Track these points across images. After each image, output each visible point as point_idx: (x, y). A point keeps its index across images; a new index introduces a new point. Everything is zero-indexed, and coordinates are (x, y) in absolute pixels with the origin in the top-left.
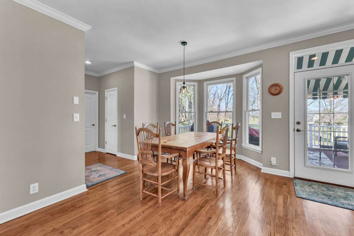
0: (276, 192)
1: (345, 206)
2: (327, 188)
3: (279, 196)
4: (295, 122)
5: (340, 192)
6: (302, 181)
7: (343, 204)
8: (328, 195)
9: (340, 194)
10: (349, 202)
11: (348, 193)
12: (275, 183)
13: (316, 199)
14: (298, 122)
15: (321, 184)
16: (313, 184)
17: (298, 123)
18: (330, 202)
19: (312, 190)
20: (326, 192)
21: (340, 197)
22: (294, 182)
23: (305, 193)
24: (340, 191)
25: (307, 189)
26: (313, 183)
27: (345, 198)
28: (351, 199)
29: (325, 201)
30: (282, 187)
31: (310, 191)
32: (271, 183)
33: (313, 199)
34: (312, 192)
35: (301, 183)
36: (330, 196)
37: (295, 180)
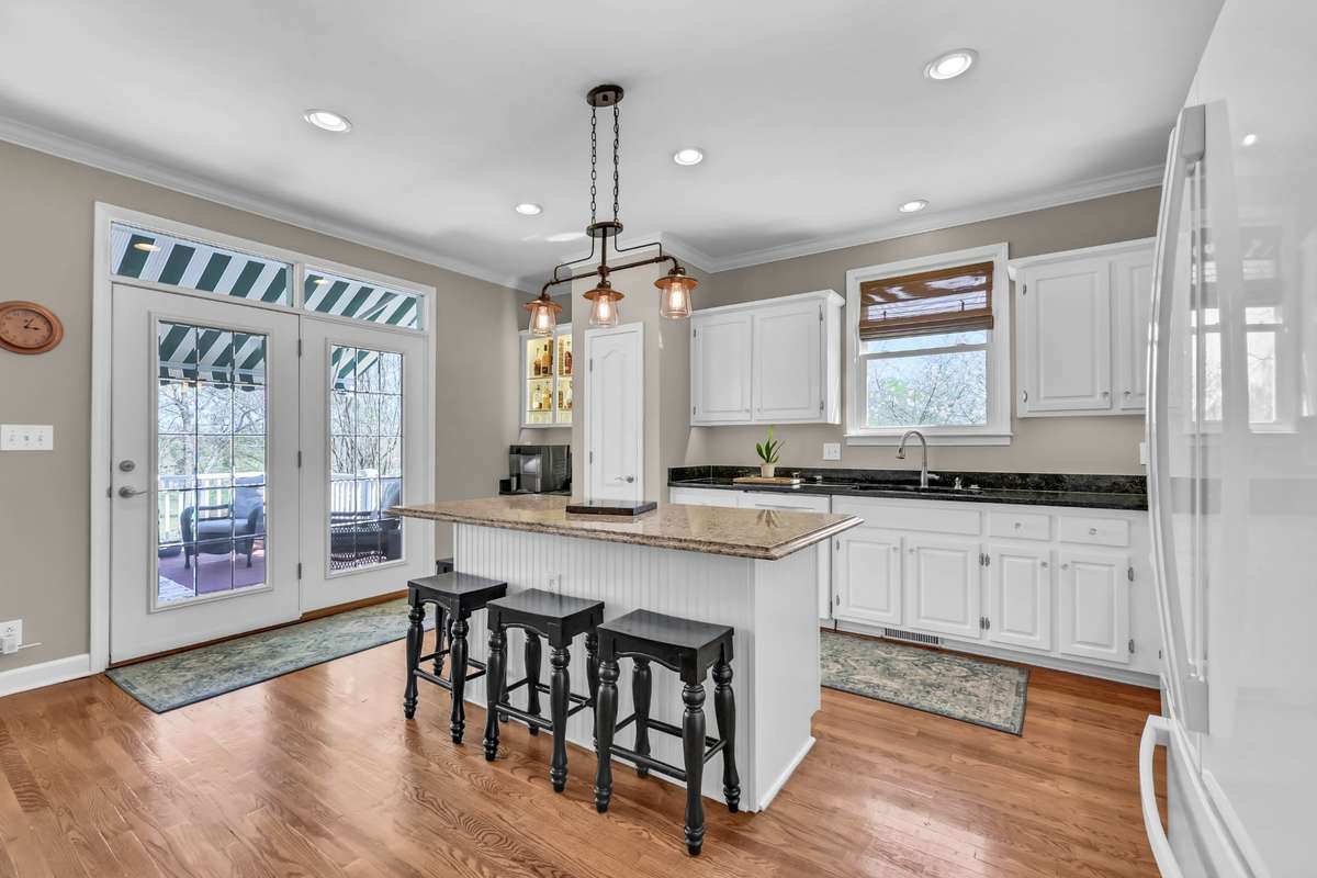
0: (73, 738)
1: (281, 671)
2: (222, 652)
3: (95, 743)
4: (114, 464)
5: (255, 648)
6: (144, 665)
7: (275, 669)
8: (233, 665)
9: (256, 652)
10: (284, 659)
11: (272, 641)
12: (42, 717)
13: (214, 690)
14: (124, 462)
15: (201, 651)
16: (183, 660)
17: (127, 467)
18: (249, 680)
19: (190, 675)
20: (226, 664)
21: (262, 658)
22: (118, 679)
23: (175, 692)
24: (253, 645)
25: (173, 678)
26: (180, 656)
27: (273, 655)
28: (283, 650)
29: (237, 683)
30: (84, 716)
31: (183, 679)
32: (25, 724)
33: (207, 693)
34: (192, 680)
35: (144, 674)
36: (241, 666)
37: (118, 675)
